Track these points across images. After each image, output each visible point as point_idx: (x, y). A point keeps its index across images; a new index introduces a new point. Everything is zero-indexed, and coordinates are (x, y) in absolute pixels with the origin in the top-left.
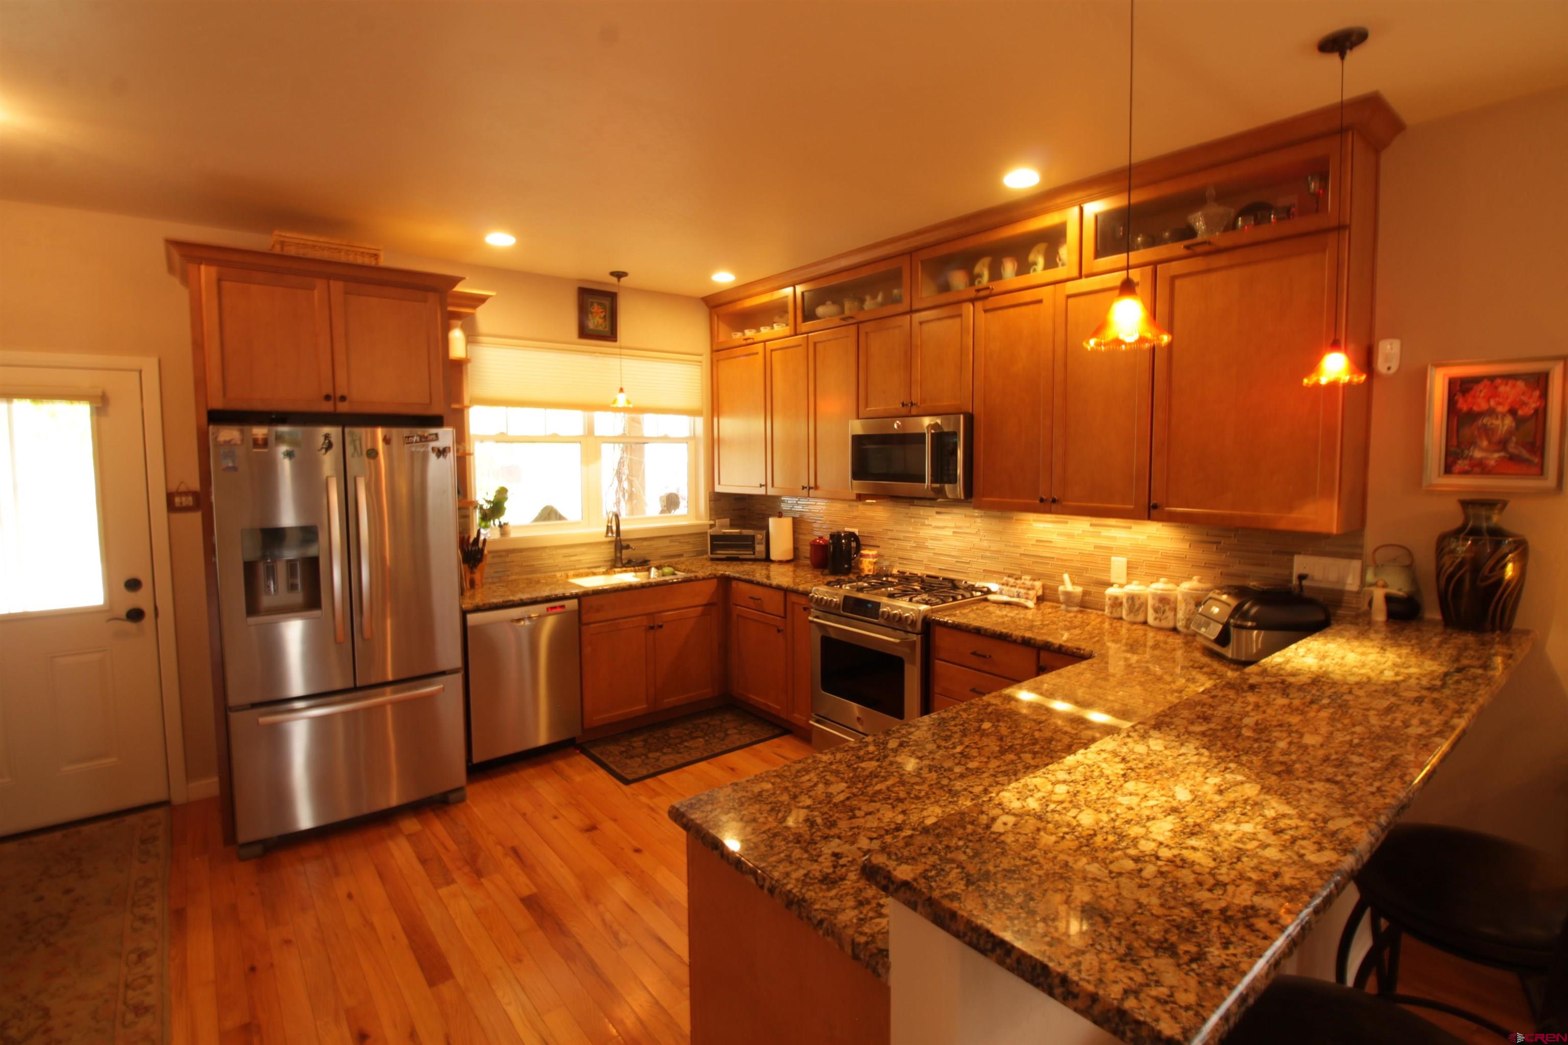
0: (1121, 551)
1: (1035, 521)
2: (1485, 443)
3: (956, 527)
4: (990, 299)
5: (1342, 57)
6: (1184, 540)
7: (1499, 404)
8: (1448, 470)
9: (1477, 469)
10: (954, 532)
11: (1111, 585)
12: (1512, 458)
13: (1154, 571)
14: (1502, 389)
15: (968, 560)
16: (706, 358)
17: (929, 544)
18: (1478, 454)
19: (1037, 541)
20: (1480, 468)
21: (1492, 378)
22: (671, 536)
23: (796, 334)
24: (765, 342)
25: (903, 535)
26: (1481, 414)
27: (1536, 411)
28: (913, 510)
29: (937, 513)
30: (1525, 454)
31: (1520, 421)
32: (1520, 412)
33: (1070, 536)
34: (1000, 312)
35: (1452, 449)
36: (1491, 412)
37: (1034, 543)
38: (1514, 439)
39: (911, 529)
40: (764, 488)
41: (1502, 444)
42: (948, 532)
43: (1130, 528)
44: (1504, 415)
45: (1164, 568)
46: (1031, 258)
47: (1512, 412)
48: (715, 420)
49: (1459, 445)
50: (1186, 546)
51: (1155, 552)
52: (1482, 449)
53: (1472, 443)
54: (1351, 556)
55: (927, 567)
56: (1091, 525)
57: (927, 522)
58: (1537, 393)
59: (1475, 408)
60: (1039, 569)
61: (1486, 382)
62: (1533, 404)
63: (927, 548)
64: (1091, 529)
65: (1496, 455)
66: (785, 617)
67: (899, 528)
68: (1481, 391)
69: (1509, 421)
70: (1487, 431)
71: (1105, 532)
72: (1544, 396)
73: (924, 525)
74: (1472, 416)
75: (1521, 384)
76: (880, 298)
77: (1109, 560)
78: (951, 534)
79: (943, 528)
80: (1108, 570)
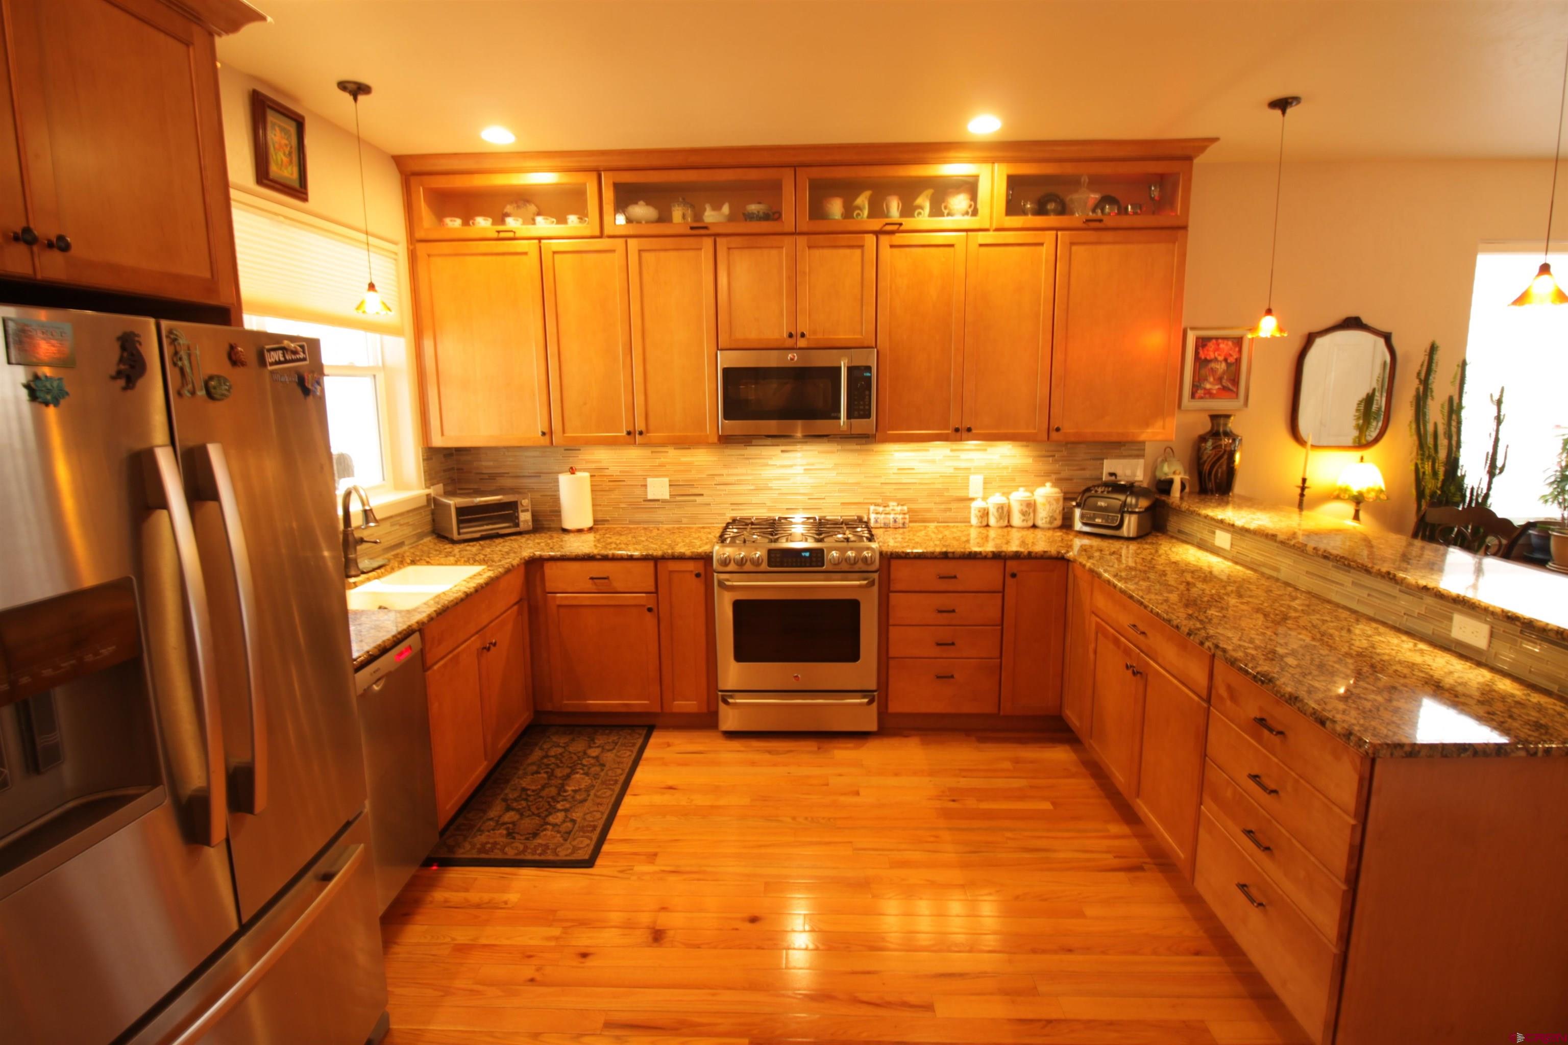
0: (978, 470)
1: (895, 451)
2: (1211, 379)
3: (808, 464)
4: (898, 235)
5: (1284, 113)
6: (1029, 456)
7: (1219, 355)
8: (1193, 396)
9: (1207, 396)
10: (805, 470)
11: (972, 499)
12: (1225, 388)
13: (1007, 483)
14: (1222, 346)
15: (823, 495)
16: (402, 250)
17: (774, 484)
18: (1208, 386)
19: (899, 469)
20: (1209, 394)
21: (1217, 338)
22: (391, 517)
23: (601, 236)
24: (540, 239)
25: (736, 478)
26: (1210, 361)
27: (1236, 360)
28: (752, 451)
29: (782, 451)
30: (1230, 386)
31: (1229, 365)
32: (1229, 361)
33: (933, 462)
34: (907, 249)
35: (1195, 383)
36: (1216, 360)
37: (896, 471)
38: (1225, 377)
39: (749, 472)
40: (547, 437)
41: (1220, 380)
42: (800, 470)
43: (985, 450)
44: (1221, 362)
45: (1013, 480)
46: (919, 201)
47: (1226, 360)
48: (428, 344)
49: (1199, 380)
50: (1030, 460)
51: (1006, 468)
52: (1210, 383)
53: (1206, 379)
54: (1138, 456)
55: (770, 509)
56: (952, 450)
57: (770, 462)
58: (1237, 349)
59: (1208, 358)
60: (900, 495)
61: (1214, 341)
62: (1235, 356)
63: (771, 489)
64: (952, 454)
65: (1217, 387)
66: (656, 592)
67: (731, 471)
68: (1211, 345)
69: (1224, 365)
70: (1213, 371)
71: (963, 455)
72: (1240, 351)
73: (767, 465)
74: (1207, 361)
75: (1230, 343)
76: (726, 209)
77: (968, 479)
78: (802, 472)
79: (791, 466)
80: (967, 487)
